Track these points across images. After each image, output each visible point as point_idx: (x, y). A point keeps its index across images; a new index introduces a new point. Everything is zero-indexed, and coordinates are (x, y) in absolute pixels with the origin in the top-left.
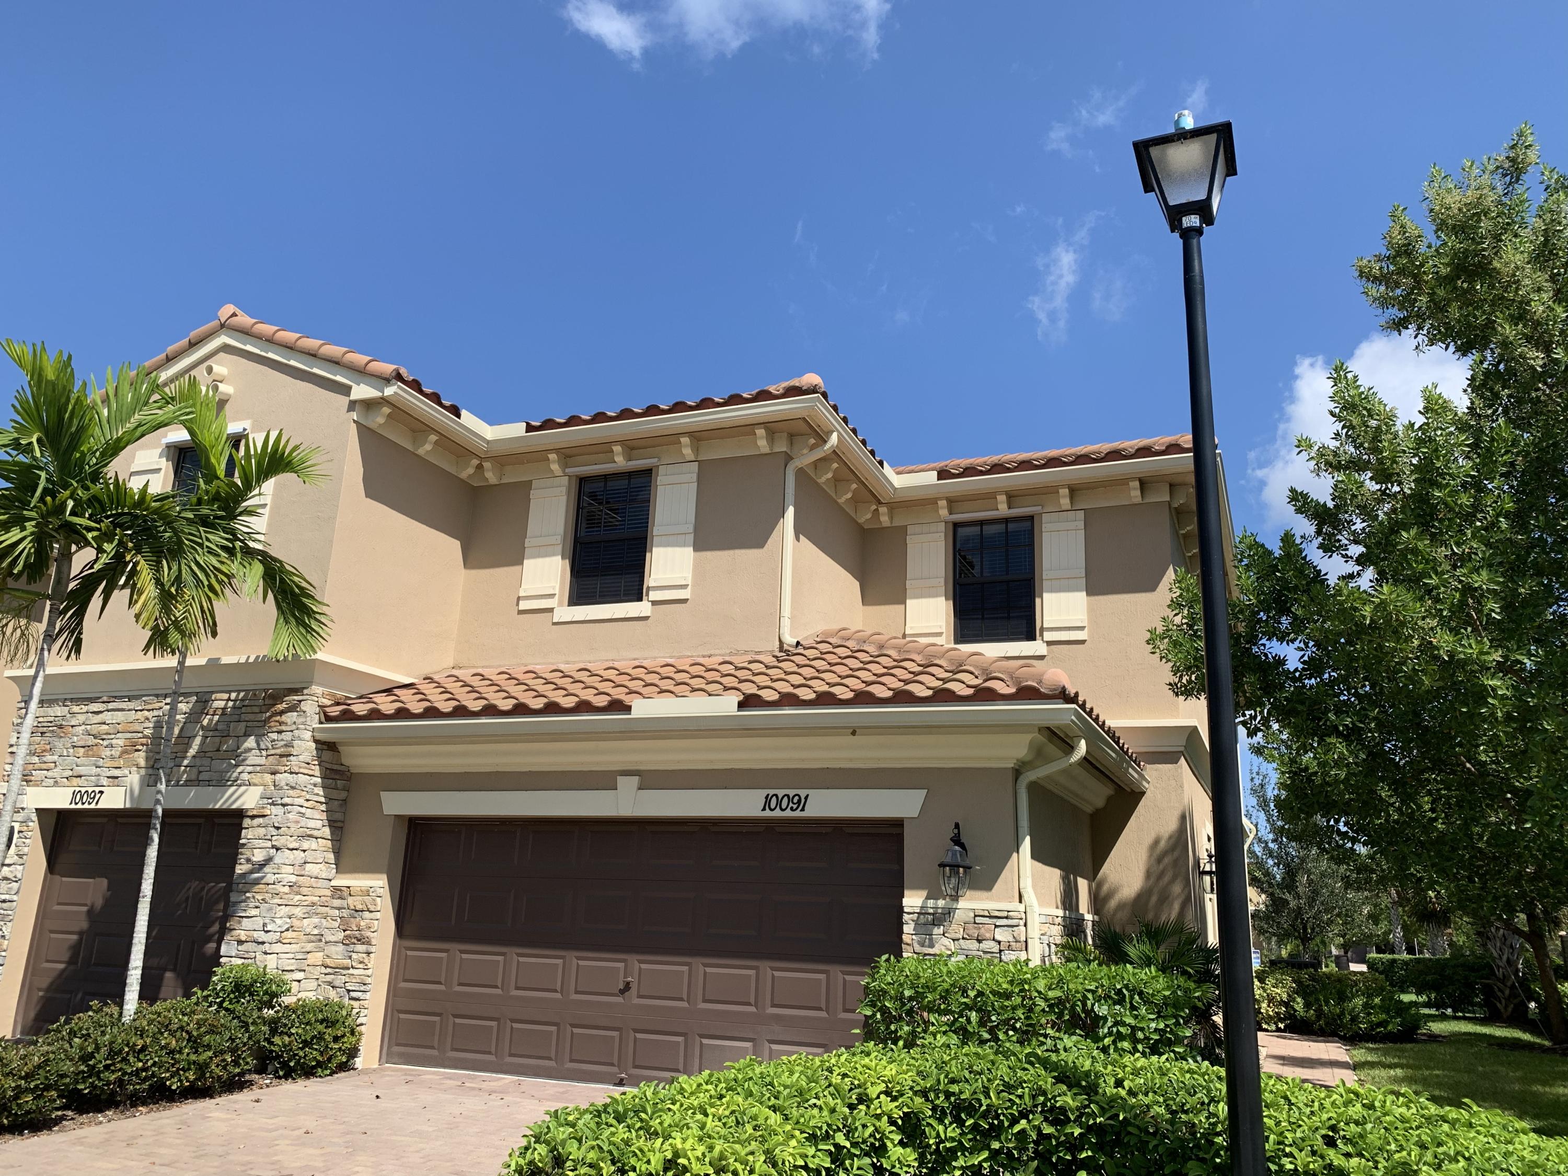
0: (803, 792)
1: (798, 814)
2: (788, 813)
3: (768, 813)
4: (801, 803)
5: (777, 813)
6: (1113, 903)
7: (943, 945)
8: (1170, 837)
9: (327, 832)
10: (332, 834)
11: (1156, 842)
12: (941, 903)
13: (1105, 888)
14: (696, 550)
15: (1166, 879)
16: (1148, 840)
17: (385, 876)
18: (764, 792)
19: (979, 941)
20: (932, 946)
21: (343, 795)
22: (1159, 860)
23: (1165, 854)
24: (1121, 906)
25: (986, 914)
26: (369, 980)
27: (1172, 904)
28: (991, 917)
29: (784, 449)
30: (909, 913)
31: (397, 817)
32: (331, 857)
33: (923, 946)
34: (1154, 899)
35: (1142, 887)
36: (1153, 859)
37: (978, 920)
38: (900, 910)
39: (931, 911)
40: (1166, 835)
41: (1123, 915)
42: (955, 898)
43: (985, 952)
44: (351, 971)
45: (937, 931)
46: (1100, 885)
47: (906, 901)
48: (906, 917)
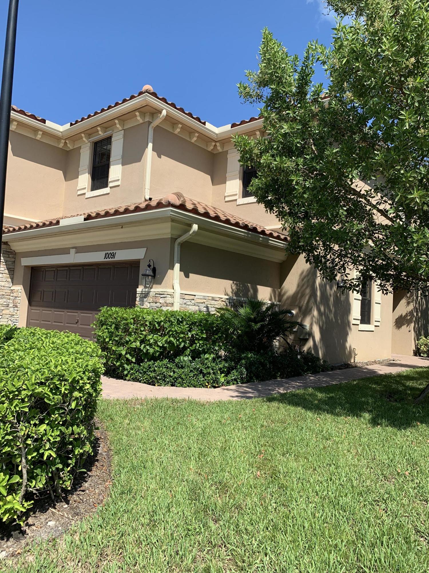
0: (114, 252)
1: (113, 259)
2: (111, 259)
3: (106, 260)
4: (113, 255)
5: (108, 260)
6: (285, 297)
7: (147, 305)
8: (308, 270)
9: (7, 271)
10: (9, 272)
11: (302, 273)
12: (147, 290)
13: (283, 291)
14: (122, 165)
15: (304, 287)
16: (300, 272)
17: (22, 286)
18: (105, 252)
19: (156, 303)
20: (143, 305)
21: (13, 260)
22: (303, 280)
23: (305, 277)
24: (288, 298)
25: (158, 293)
26: (18, 319)
27: (306, 296)
28: (159, 294)
29: (148, 120)
30: (138, 294)
31: (25, 266)
32: (10, 280)
33: (141, 305)
34: (299, 295)
35: (296, 291)
36: (301, 279)
37: (157, 295)
38: (135, 293)
39: (144, 293)
40: (306, 270)
41: (289, 302)
42: (151, 288)
43: (157, 307)
44: (14, 316)
45: (145, 300)
46: (281, 290)
47: (138, 290)
48: (137, 295)
